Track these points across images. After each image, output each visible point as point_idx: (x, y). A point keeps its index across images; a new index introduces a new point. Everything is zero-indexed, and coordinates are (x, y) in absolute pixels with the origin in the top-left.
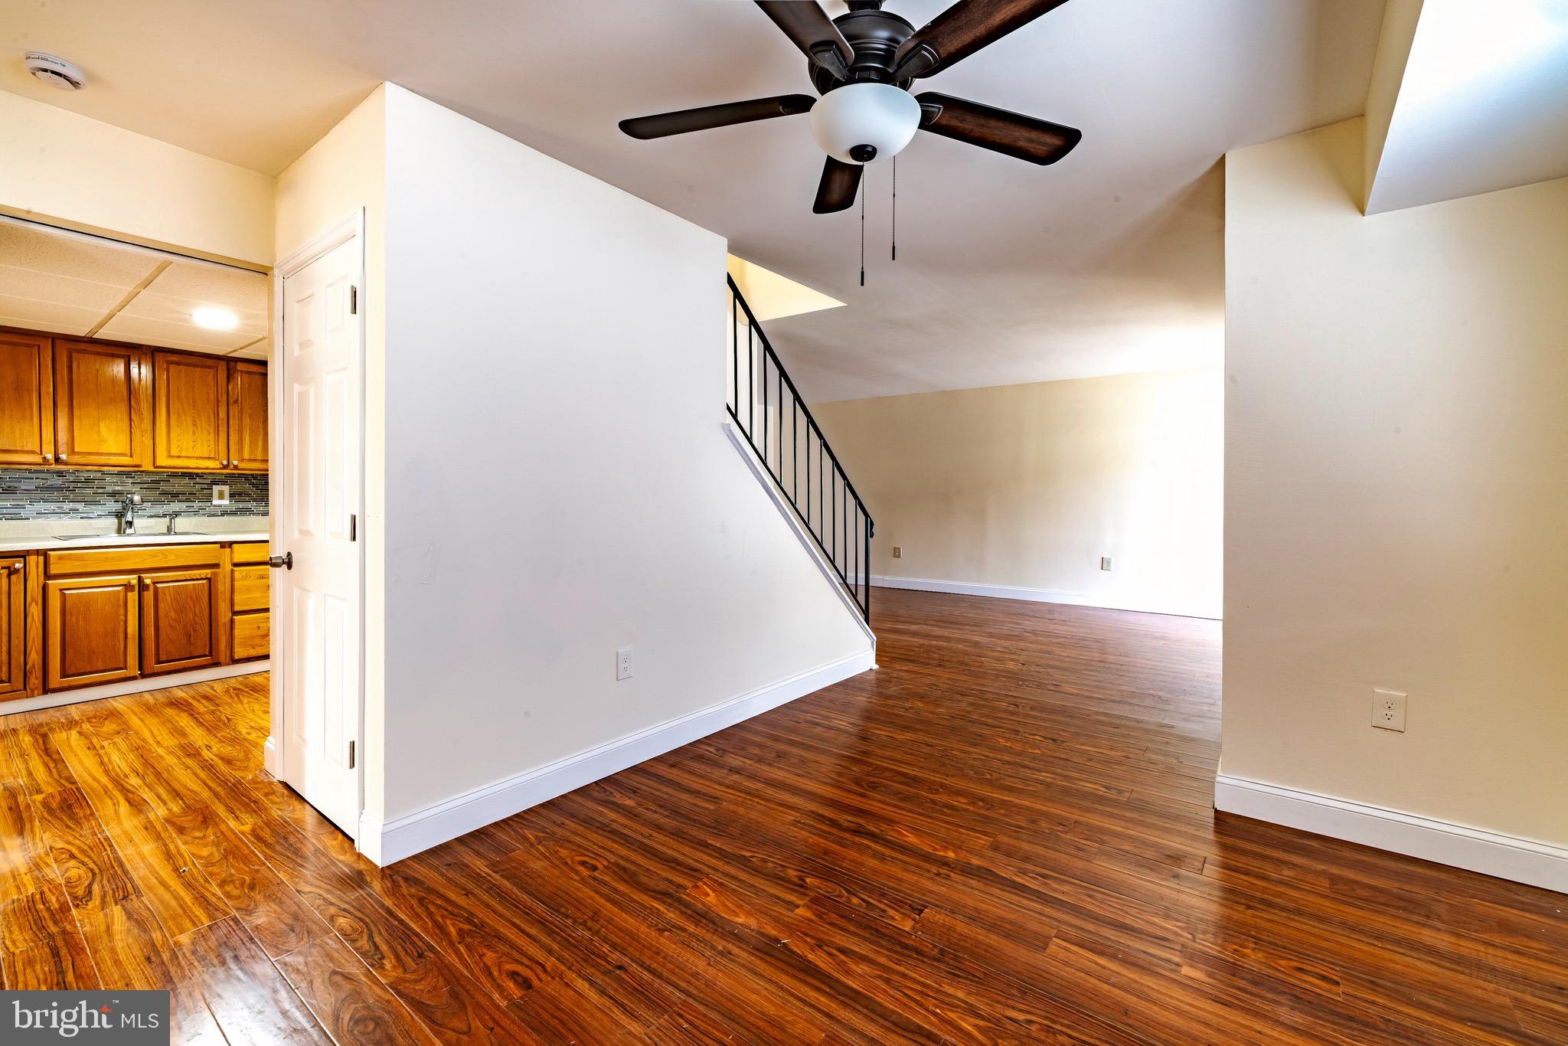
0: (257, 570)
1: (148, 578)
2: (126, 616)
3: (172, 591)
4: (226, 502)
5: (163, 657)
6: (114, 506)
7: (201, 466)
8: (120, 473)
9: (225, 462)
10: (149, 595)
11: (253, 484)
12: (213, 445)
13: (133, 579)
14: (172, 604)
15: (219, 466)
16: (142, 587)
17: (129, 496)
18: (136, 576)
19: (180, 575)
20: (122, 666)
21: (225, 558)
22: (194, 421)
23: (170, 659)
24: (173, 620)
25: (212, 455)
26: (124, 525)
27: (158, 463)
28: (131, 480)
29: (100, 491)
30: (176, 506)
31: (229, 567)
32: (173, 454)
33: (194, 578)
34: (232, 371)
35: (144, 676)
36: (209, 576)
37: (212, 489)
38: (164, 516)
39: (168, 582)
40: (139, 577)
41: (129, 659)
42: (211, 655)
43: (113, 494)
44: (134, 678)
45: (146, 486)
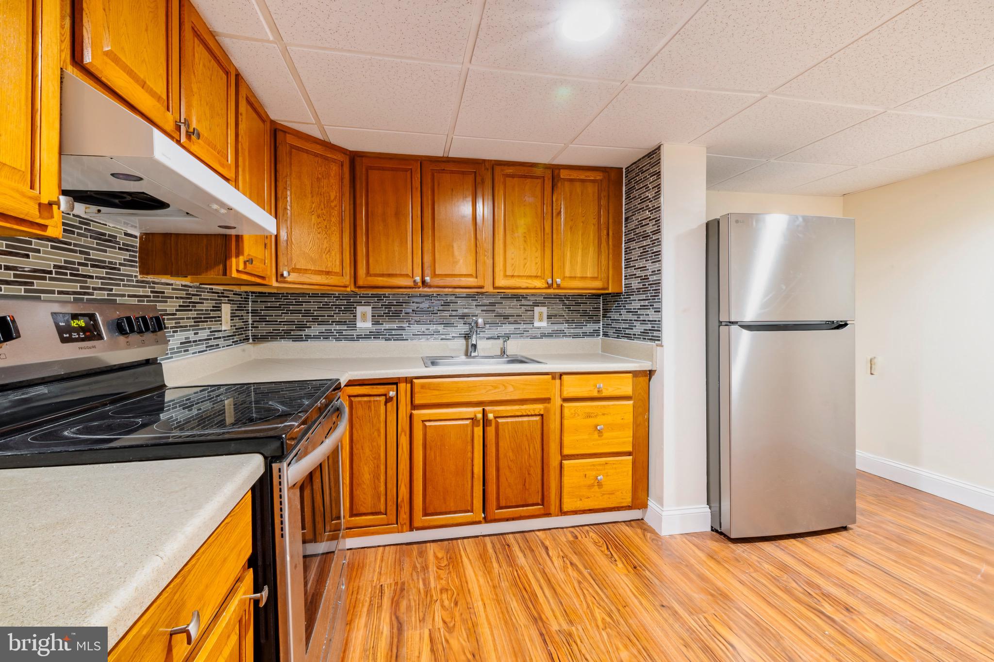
0: (584, 407)
1: (491, 412)
2: (473, 453)
3: (510, 427)
4: (544, 324)
5: (503, 503)
6: (462, 328)
7: (530, 286)
8: (468, 296)
9: (550, 281)
10: (491, 430)
11: (564, 305)
12: (540, 262)
13: (477, 412)
14: (510, 443)
15: (545, 285)
16: (486, 422)
17: (474, 318)
18: (480, 409)
19: (518, 410)
20: (469, 508)
21: (554, 391)
22: (525, 237)
23: (508, 505)
24: (511, 461)
25: (539, 274)
26: (470, 349)
27: (497, 284)
28: (475, 303)
29: (454, 313)
30: (508, 328)
31: (558, 402)
32: (508, 274)
33: (529, 414)
34: (556, 180)
35: (486, 520)
36: (542, 412)
37: (533, 311)
38: (498, 338)
39: (507, 417)
40: (484, 409)
41: (475, 502)
42: (543, 505)
43: (463, 316)
44: (479, 523)
45: (485, 308)
